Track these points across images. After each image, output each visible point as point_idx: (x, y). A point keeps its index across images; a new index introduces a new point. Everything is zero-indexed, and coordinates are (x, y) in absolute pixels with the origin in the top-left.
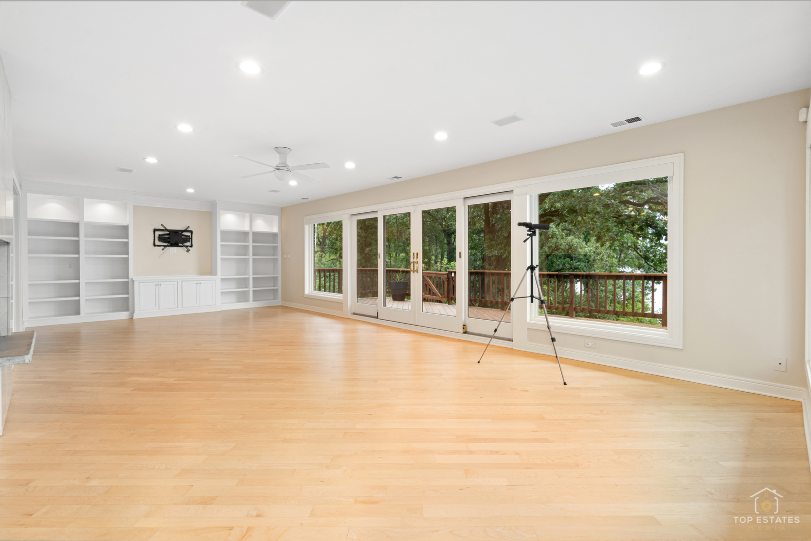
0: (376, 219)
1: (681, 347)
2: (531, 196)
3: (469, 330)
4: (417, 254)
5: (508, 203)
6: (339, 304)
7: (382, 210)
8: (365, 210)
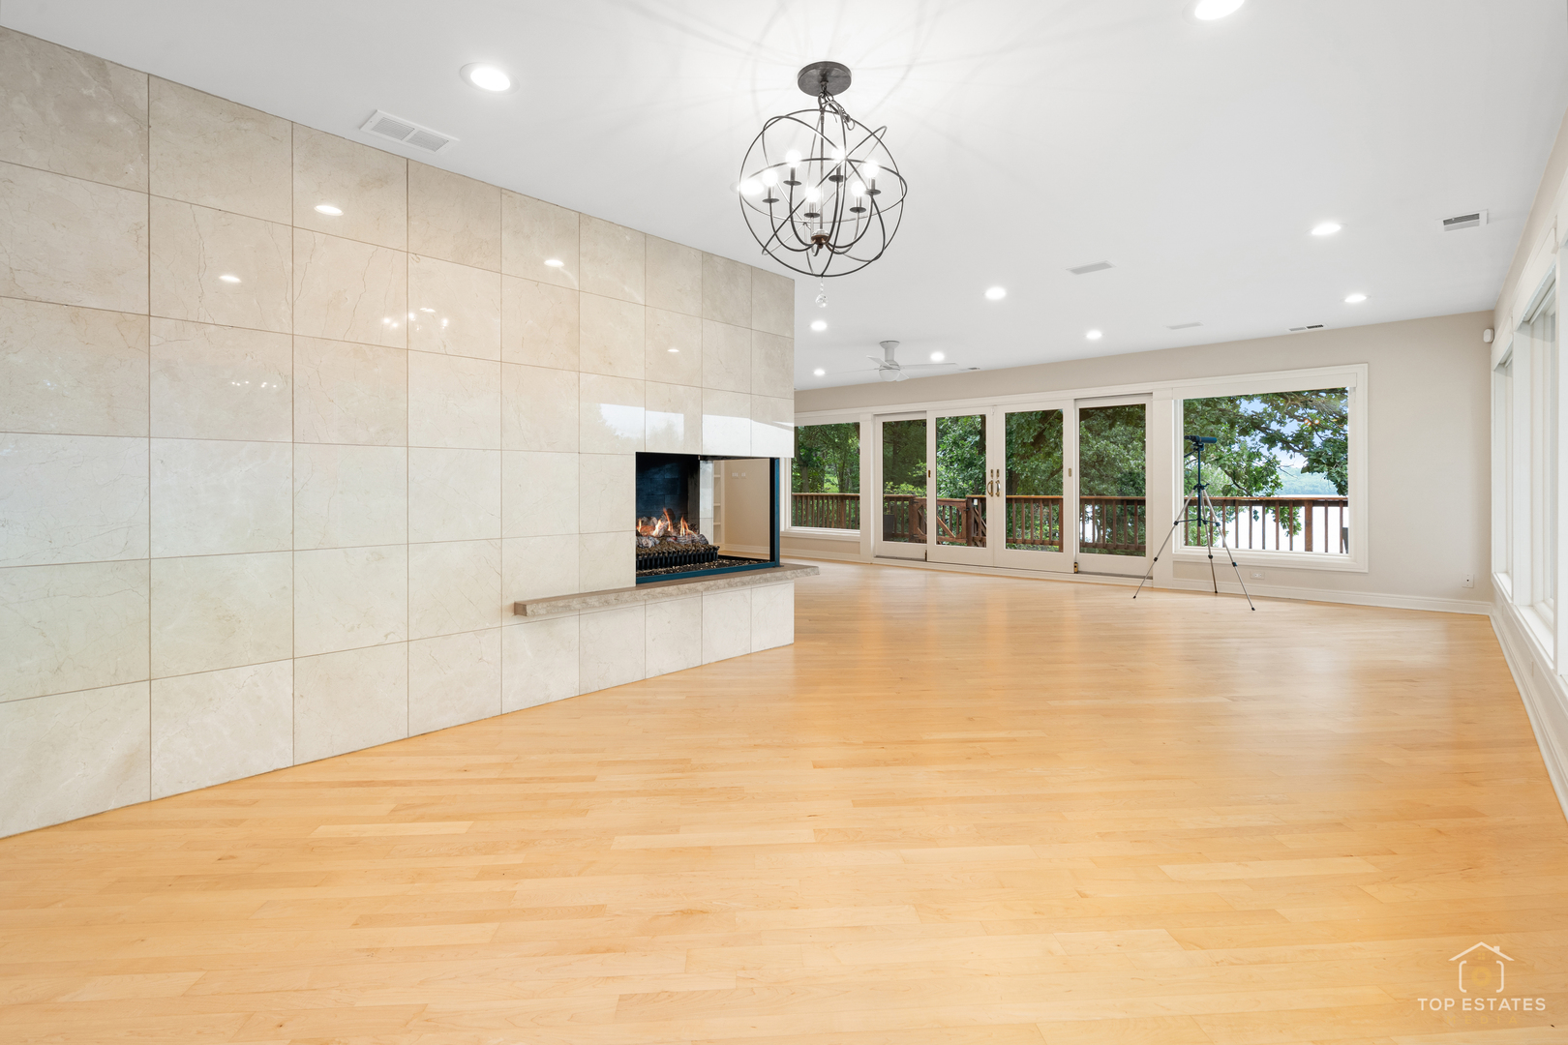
0: (924, 423)
1: (1366, 571)
2: (1176, 402)
3: (1081, 569)
4: (998, 471)
5: (1143, 407)
6: (855, 545)
7: (932, 411)
8: (903, 410)
